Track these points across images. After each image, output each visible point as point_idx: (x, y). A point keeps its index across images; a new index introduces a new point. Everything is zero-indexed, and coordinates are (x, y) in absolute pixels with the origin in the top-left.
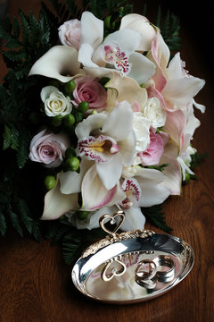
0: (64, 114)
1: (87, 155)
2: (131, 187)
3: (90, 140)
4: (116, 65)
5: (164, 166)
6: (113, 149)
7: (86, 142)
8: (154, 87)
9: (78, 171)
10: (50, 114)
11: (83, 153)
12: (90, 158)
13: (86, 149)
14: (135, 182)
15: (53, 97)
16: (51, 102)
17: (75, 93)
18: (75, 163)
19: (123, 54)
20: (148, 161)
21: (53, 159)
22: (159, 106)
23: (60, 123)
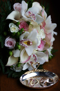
0: (16, 32)
1: (23, 45)
2: (34, 57)
3: (24, 40)
4: (32, 18)
5: (45, 51)
6: (31, 44)
7: (23, 41)
8: (42, 26)
9: (20, 50)
10: (12, 32)
11: (22, 44)
12: (24, 46)
13: (23, 43)
14: (36, 55)
15: (13, 26)
16: (12, 28)
17: (19, 26)
18: (19, 47)
19: (34, 15)
20: (39, 49)
21: (12, 46)
22: (44, 32)
23: (15, 35)
